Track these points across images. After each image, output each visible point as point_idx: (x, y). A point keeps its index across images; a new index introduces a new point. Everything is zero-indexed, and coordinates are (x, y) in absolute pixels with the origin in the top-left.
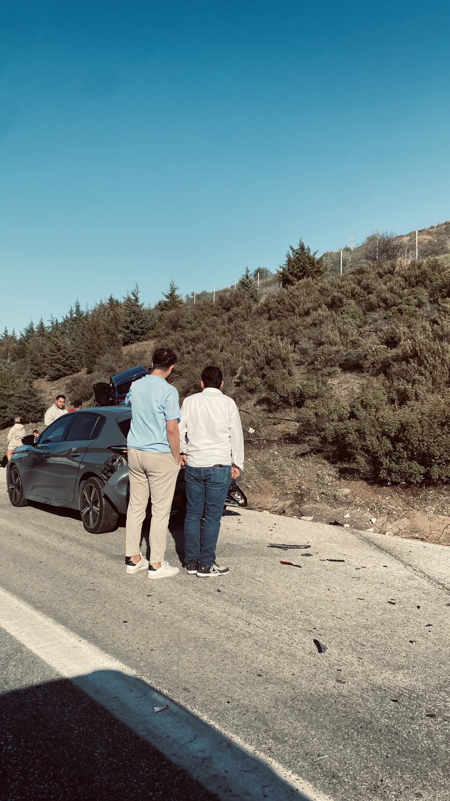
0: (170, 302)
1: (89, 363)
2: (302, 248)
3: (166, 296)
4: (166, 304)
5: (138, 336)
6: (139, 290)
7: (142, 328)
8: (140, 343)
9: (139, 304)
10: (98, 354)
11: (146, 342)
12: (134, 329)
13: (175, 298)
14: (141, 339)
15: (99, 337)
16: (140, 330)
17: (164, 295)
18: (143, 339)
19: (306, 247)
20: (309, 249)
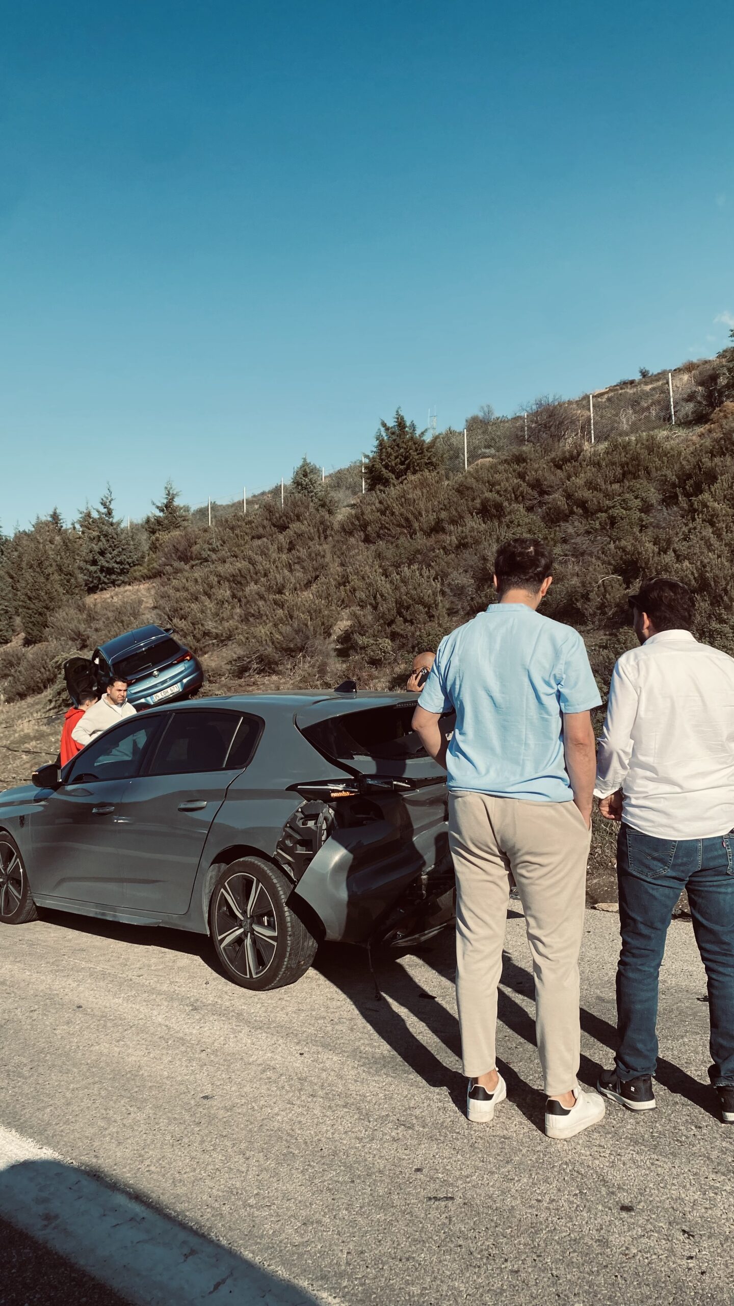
0: (166, 518)
1: (30, 625)
2: (401, 424)
3: (158, 507)
4: (158, 521)
5: (114, 577)
6: (113, 497)
7: (121, 563)
8: (117, 589)
9: (115, 521)
10: (47, 608)
11: (128, 587)
12: (107, 565)
13: (175, 511)
14: (120, 582)
15: (47, 579)
16: (116, 566)
17: (154, 507)
18: (124, 582)
19: (408, 424)
20: (413, 427)
